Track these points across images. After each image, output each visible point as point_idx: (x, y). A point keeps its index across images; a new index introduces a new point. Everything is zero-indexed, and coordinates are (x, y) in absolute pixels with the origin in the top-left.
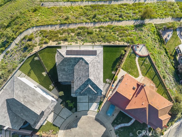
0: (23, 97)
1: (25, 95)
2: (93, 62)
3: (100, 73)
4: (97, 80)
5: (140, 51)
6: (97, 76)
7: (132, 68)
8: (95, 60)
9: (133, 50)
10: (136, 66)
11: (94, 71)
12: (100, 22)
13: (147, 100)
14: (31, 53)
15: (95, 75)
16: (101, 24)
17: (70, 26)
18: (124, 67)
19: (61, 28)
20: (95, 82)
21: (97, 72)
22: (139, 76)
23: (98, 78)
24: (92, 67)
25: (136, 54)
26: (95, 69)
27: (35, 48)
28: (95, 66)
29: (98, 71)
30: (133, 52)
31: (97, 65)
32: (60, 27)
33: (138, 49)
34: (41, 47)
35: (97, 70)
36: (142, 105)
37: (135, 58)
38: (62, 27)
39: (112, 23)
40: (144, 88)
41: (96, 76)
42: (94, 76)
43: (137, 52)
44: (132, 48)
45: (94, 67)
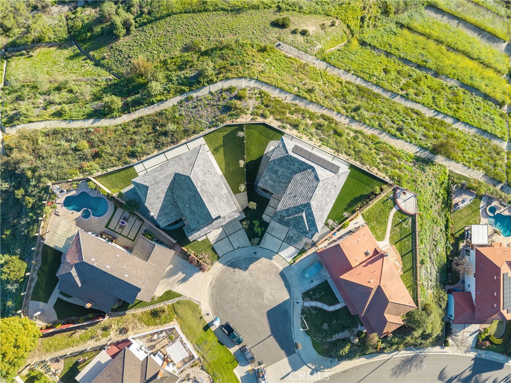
0: (202, 181)
1: (205, 181)
2: (326, 182)
3: (329, 203)
4: (319, 212)
5: (404, 202)
6: (323, 205)
7: (379, 223)
8: (332, 181)
9: (394, 194)
10: (386, 222)
11: (322, 195)
12: (362, 123)
13: (379, 278)
14: (234, 120)
15: (319, 202)
16: (361, 126)
17: (311, 106)
18: (368, 214)
19: (295, 102)
20: (316, 213)
21: (325, 200)
22: (382, 240)
23: (322, 209)
24: (322, 187)
25: (395, 203)
26: (324, 193)
27: (244, 115)
28: (327, 188)
29: (328, 199)
30: (392, 197)
31: (331, 189)
32: (294, 99)
33: (403, 197)
34: (253, 119)
35: (326, 195)
36: (369, 282)
37: (391, 208)
38: (297, 102)
39: (380, 134)
40: (383, 259)
41: (321, 205)
42: (317, 203)
43: (399, 201)
44: (395, 190)
45: (325, 190)
